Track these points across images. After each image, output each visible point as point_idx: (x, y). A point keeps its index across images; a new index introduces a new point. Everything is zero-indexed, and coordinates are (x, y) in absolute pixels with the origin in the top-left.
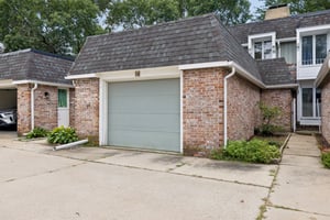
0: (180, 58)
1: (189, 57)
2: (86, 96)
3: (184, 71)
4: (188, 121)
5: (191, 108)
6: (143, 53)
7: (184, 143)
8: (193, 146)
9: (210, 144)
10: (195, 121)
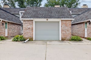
0: (61, 17)
1: (64, 17)
2: (28, 25)
3: (62, 20)
4: (63, 32)
5: (63, 29)
6: (50, 14)
7: (62, 38)
8: (64, 38)
9: (68, 38)
10: (64, 32)
